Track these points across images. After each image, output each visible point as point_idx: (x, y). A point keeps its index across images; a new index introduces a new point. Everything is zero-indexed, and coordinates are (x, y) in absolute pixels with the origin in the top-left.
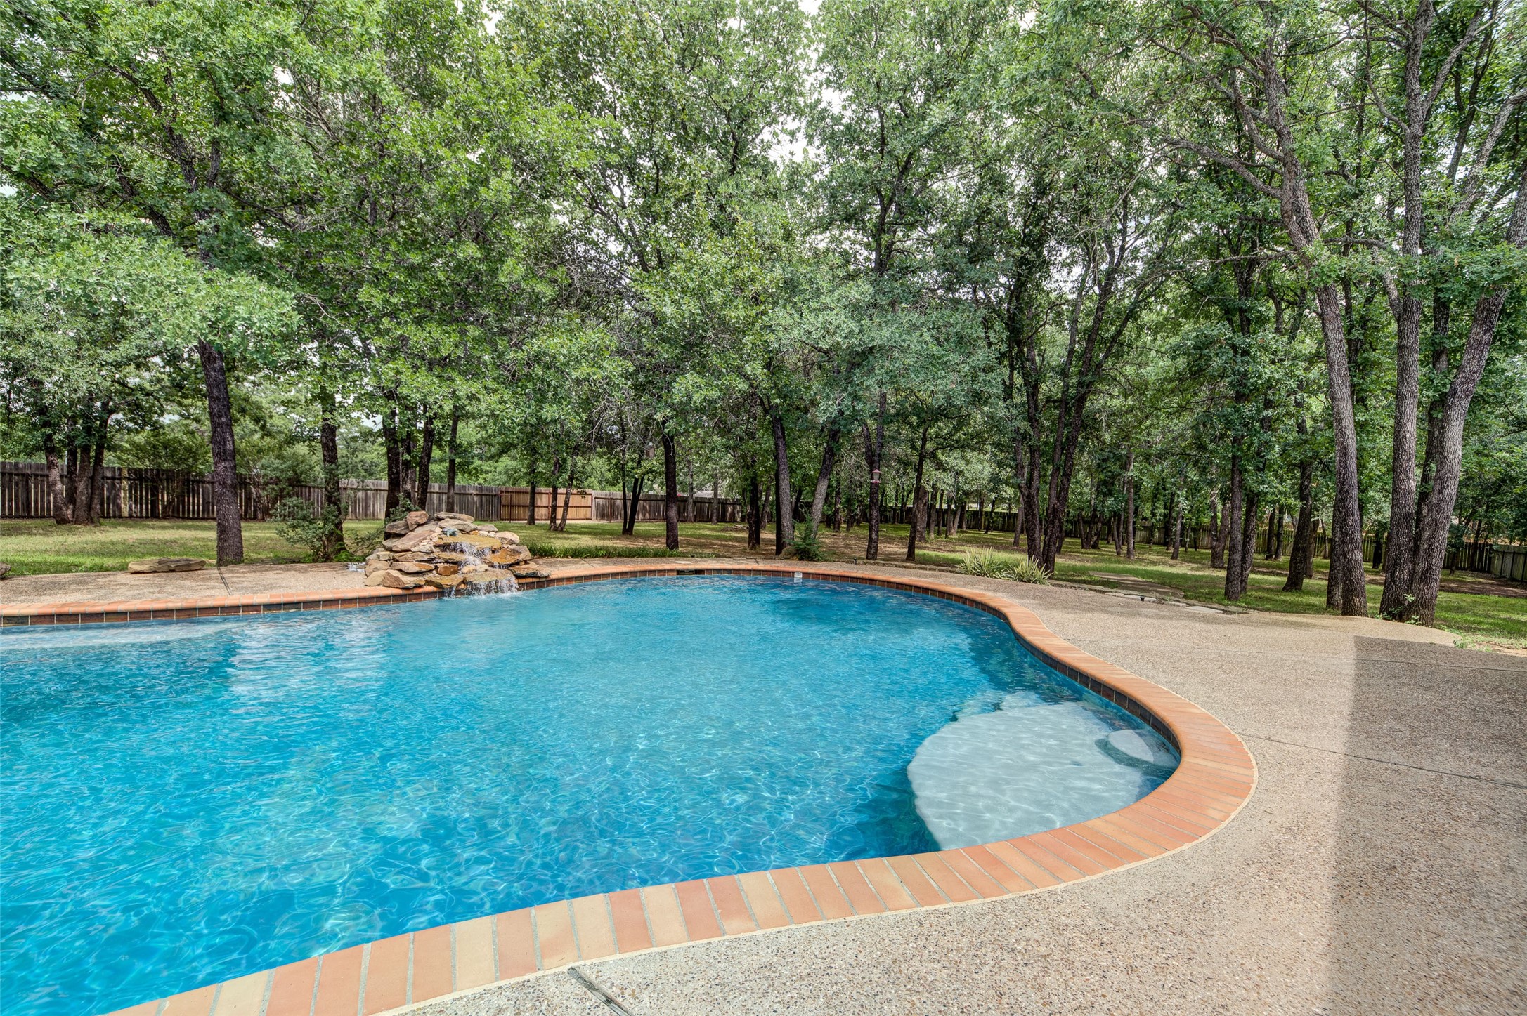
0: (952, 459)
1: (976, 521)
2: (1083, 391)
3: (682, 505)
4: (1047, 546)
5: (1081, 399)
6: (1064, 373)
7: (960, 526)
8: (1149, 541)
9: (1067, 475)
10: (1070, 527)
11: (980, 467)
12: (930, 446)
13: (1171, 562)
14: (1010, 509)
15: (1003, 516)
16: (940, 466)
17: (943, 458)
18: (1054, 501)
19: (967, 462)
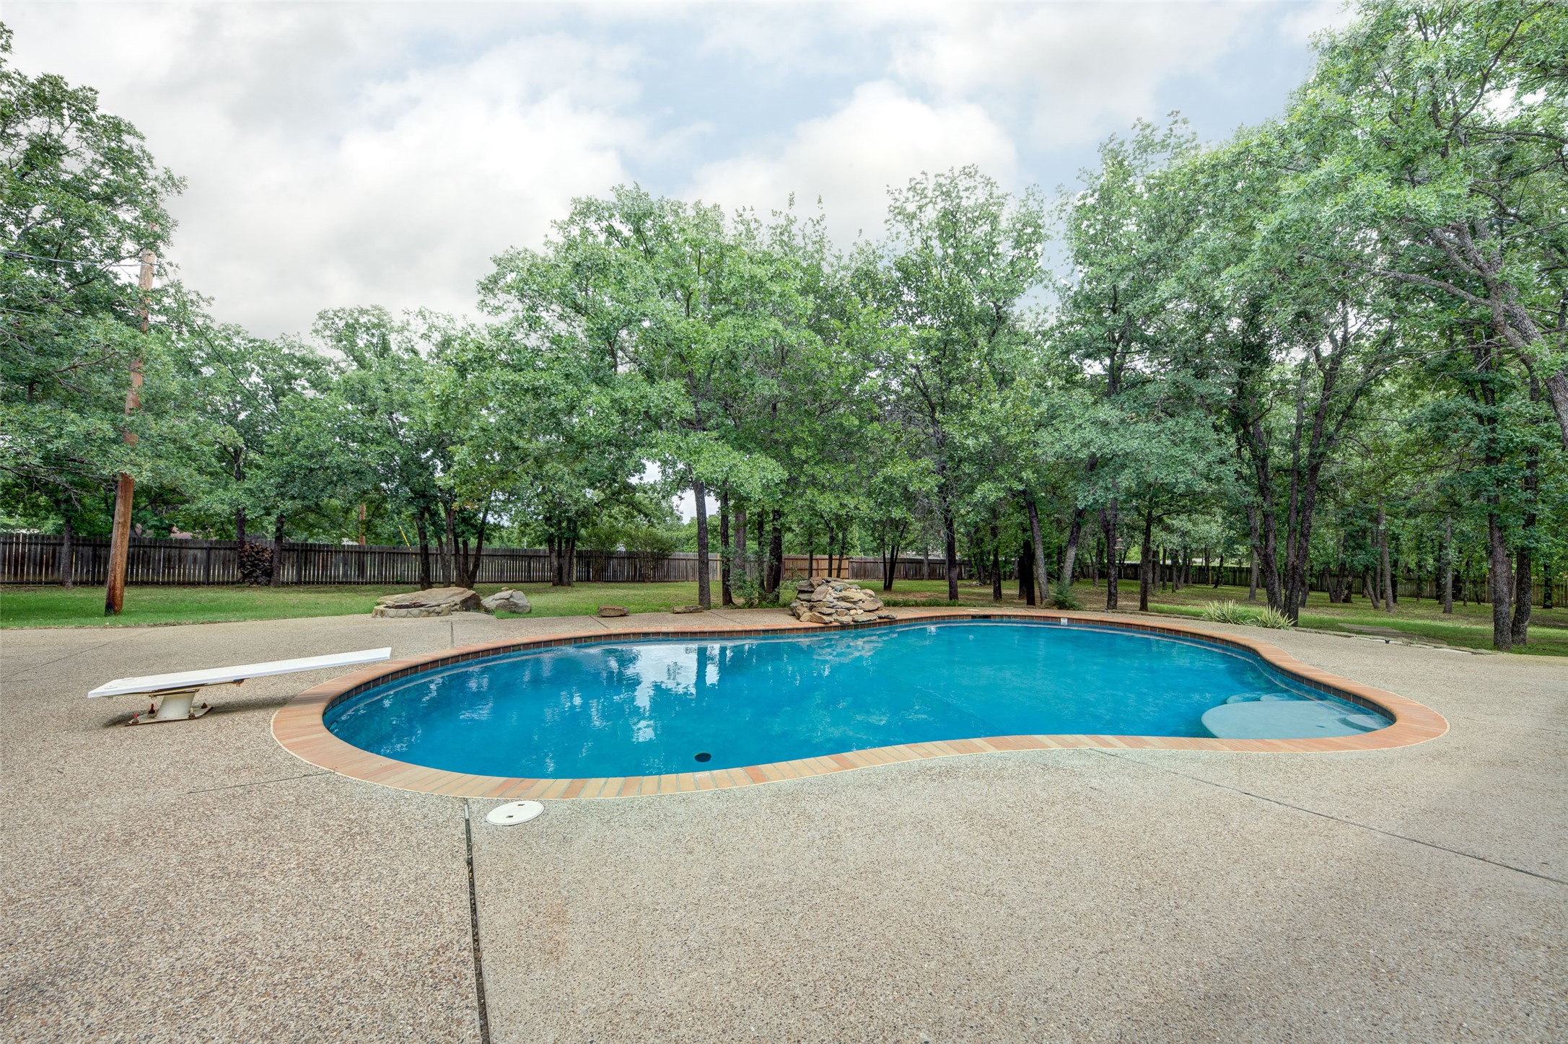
0: (1179, 522)
1: (1202, 576)
2: (1315, 462)
3: (918, 566)
4: (1289, 598)
5: (1314, 469)
6: (1294, 447)
7: (1186, 582)
8: (1418, 595)
9: (1305, 536)
10: (1314, 580)
11: (1207, 527)
12: (1156, 512)
13: (1442, 615)
14: (1240, 563)
15: (1233, 570)
16: (1168, 529)
17: (1169, 521)
18: (1292, 559)
19: (1195, 524)
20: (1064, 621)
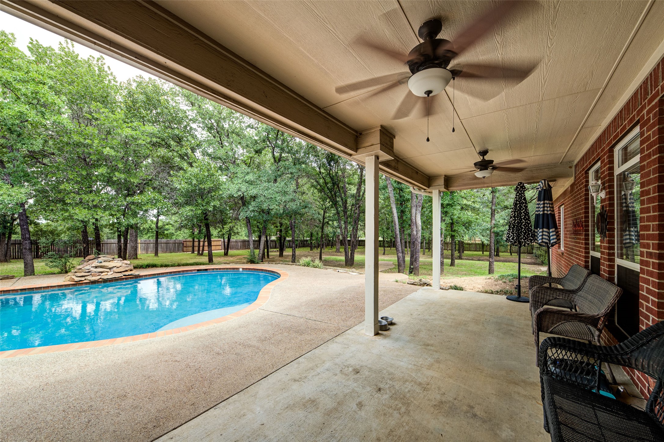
12: (326, 220)
20: (241, 270)
